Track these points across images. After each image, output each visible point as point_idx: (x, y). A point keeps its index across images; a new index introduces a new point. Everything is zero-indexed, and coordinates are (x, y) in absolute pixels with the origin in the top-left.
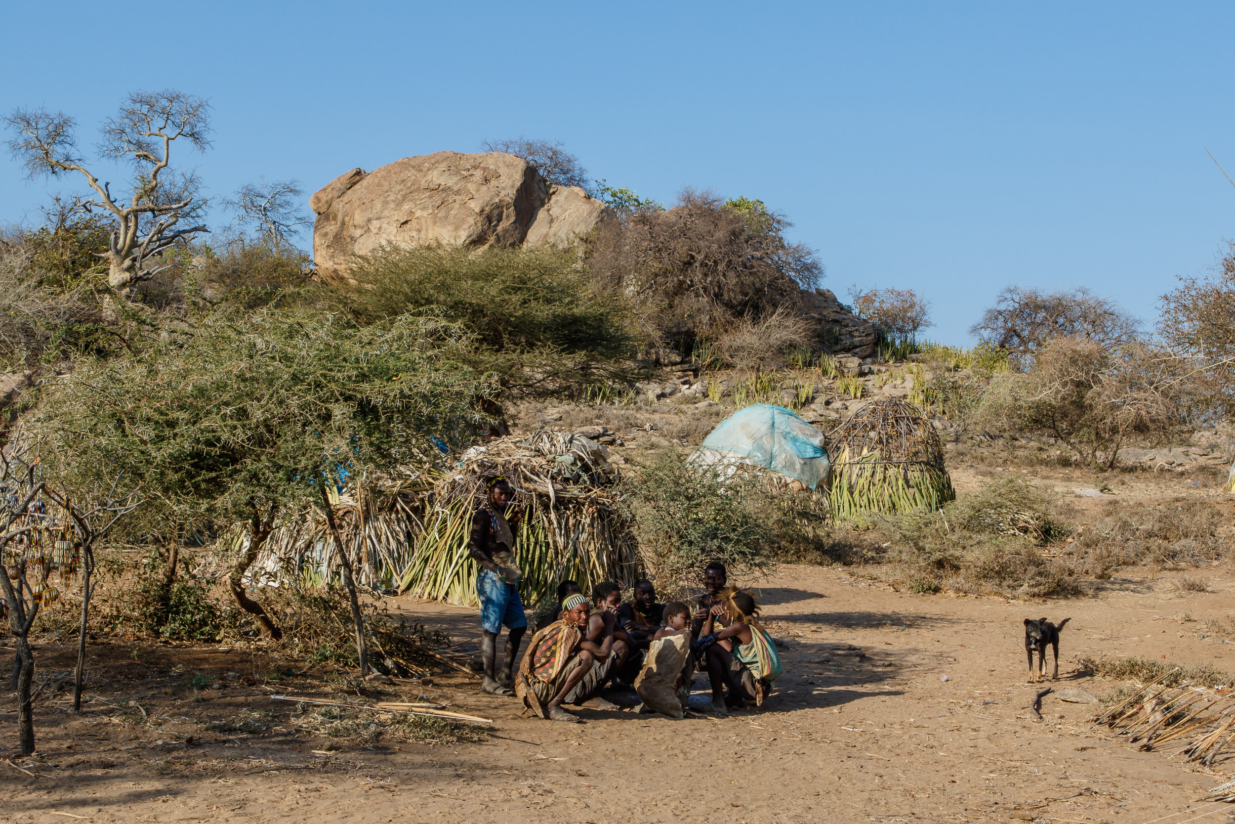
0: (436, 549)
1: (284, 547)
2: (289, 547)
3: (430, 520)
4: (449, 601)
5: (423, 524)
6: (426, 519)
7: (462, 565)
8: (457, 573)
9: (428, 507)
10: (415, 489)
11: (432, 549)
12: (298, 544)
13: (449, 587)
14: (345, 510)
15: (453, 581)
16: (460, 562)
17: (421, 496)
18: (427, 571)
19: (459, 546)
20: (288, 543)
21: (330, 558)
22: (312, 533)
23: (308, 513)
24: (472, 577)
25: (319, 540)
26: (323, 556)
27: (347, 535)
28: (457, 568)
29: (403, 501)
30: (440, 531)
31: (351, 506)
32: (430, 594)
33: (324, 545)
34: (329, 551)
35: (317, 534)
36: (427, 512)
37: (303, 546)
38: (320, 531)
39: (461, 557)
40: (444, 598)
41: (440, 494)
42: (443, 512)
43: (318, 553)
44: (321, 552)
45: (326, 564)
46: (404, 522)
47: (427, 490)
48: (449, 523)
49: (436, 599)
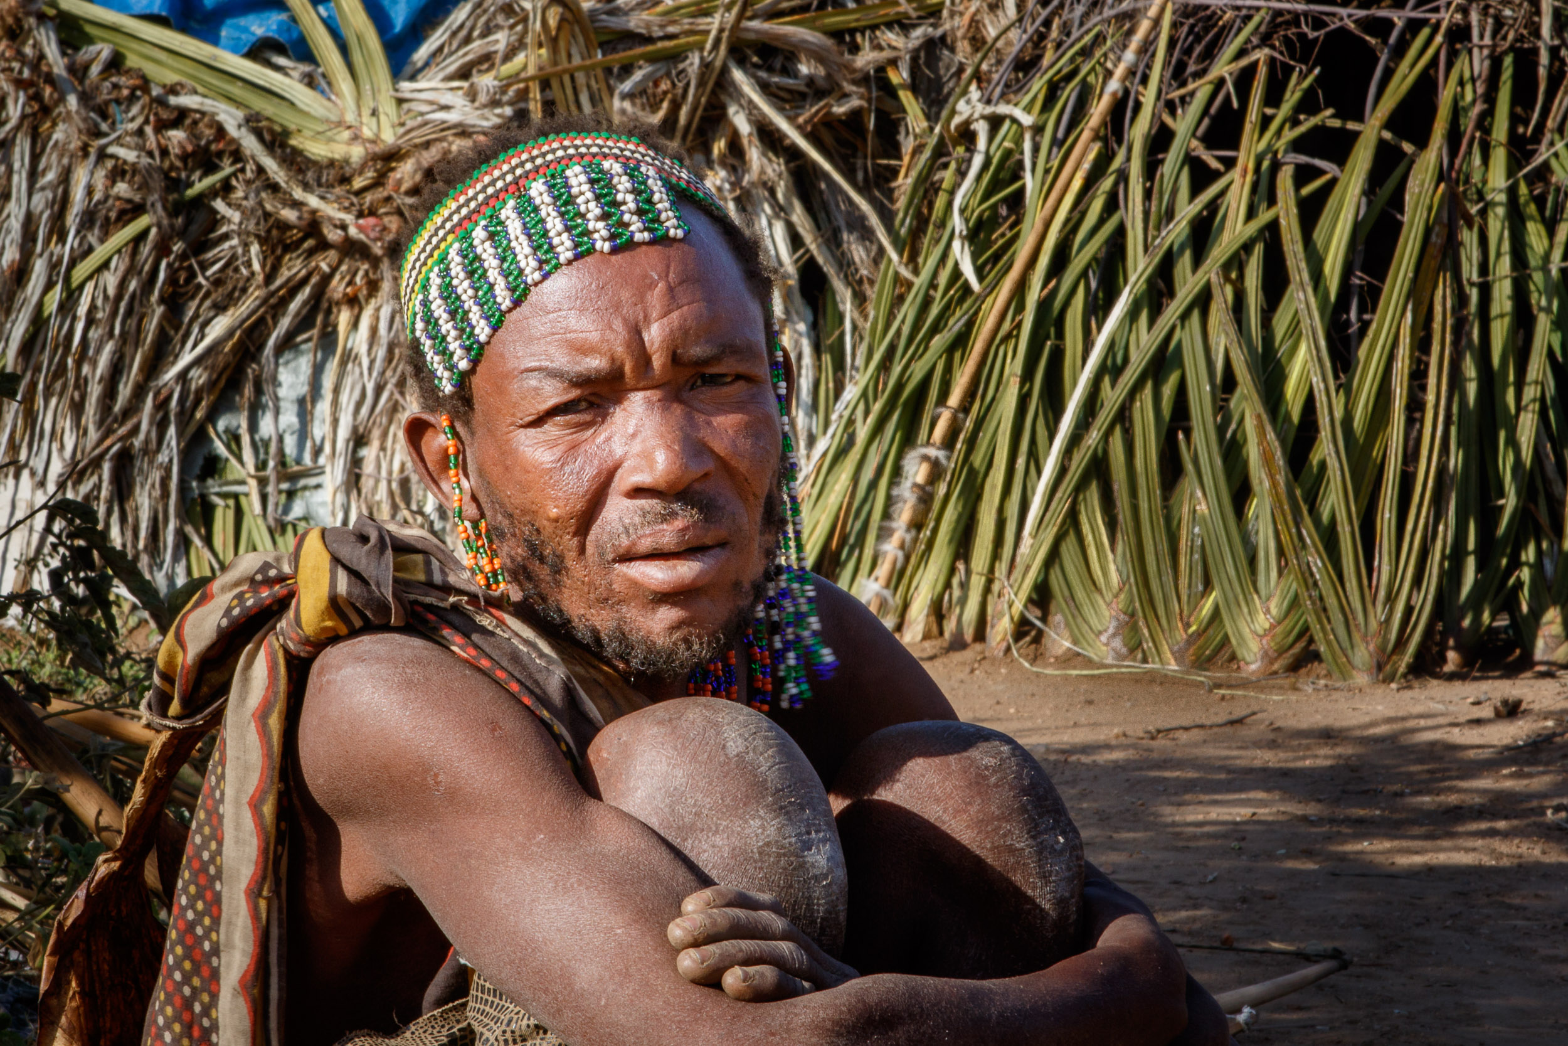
0: (961, 341)
1: (95, 391)
2: (124, 391)
3: (927, 188)
4: (1059, 641)
5: (887, 217)
6: (904, 183)
7: (1123, 416)
8: (1098, 468)
9: (913, 108)
10: (835, 20)
11: (939, 342)
13: (1053, 556)
14: (429, 157)
15: (1073, 517)
16: (1112, 396)
17: (866, 59)
18: (916, 471)
19: (1098, 308)
20: (118, 369)
21: (359, 440)
23: (226, 188)
24: (1188, 483)
25: (288, 342)
26: (319, 430)
28: (1093, 437)
29: (765, 88)
30: (978, 235)
31: (464, 131)
32: (938, 612)
33: (318, 371)
34: (347, 400)
35: (276, 306)
36: (908, 145)
37: (200, 377)
38: (294, 289)
39: (1111, 368)
40: (1022, 628)
41: (977, 42)
42: (995, 122)
43: (289, 418)
44: (305, 408)
45: (334, 475)
46: (781, 211)
47: (903, 25)
48: (1029, 181)
49: (980, 635)
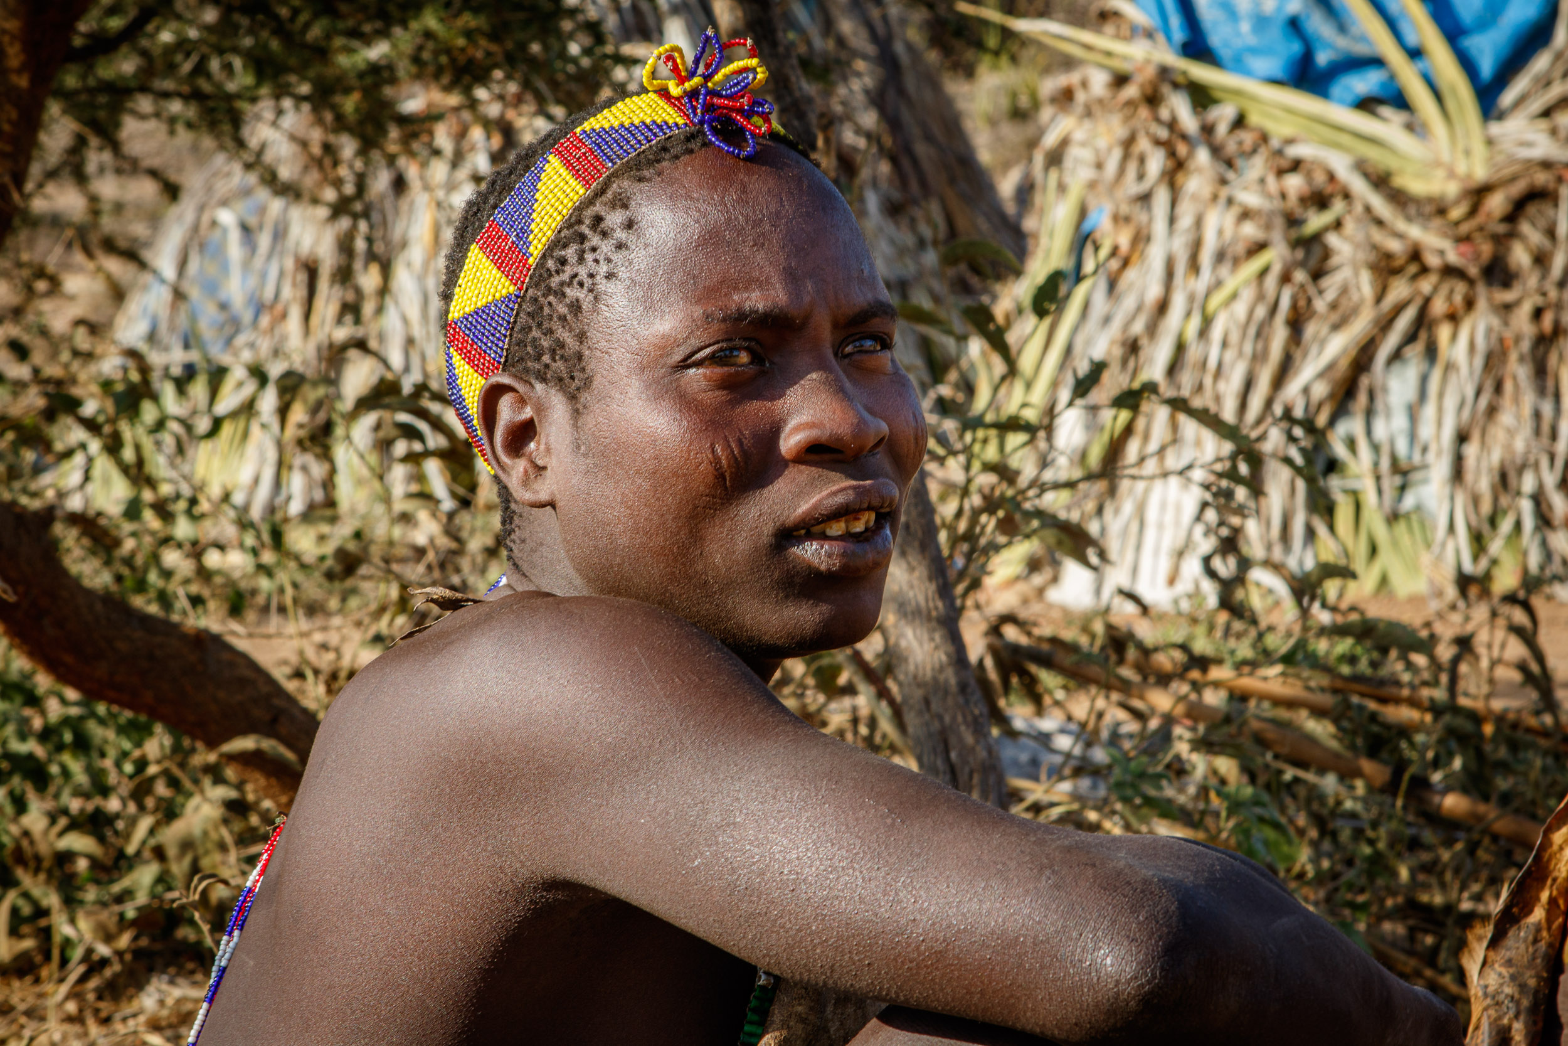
1: (1229, 404)
12: (1293, 390)
14: (1518, 189)
20: (1248, 385)
21: (1462, 438)
22: (1360, 327)
23: (1338, 225)
25: (1396, 356)
26: (1426, 431)
27: (1538, 313)
31: (1546, 165)
33: (1424, 380)
34: (1450, 403)
35: (1385, 324)
37: (1320, 390)
43: (1400, 422)
44: (1413, 413)
45: (1440, 468)
